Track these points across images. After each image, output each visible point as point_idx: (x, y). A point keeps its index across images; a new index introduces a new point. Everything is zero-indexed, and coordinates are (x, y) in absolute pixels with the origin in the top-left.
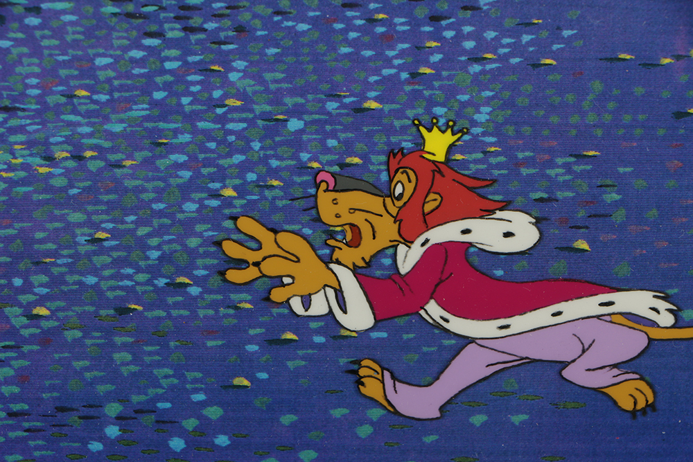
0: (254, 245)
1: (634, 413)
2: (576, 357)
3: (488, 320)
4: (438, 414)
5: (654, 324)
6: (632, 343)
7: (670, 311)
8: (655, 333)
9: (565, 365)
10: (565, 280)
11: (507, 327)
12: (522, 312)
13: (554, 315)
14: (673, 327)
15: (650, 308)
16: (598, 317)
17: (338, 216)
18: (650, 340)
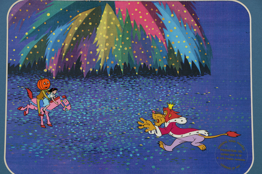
0: (143, 123)
1: (203, 150)
4: (172, 150)
5: (205, 136)
6: (202, 139)
7: (208, 133)
8: (205, 137)
9: (192, 142)
10: (191, 128)
11: (182, 136)
12: (185, 134)
14: (208, 136)
16: (196, 134)
17: (156, 118)
18: (205, 138)
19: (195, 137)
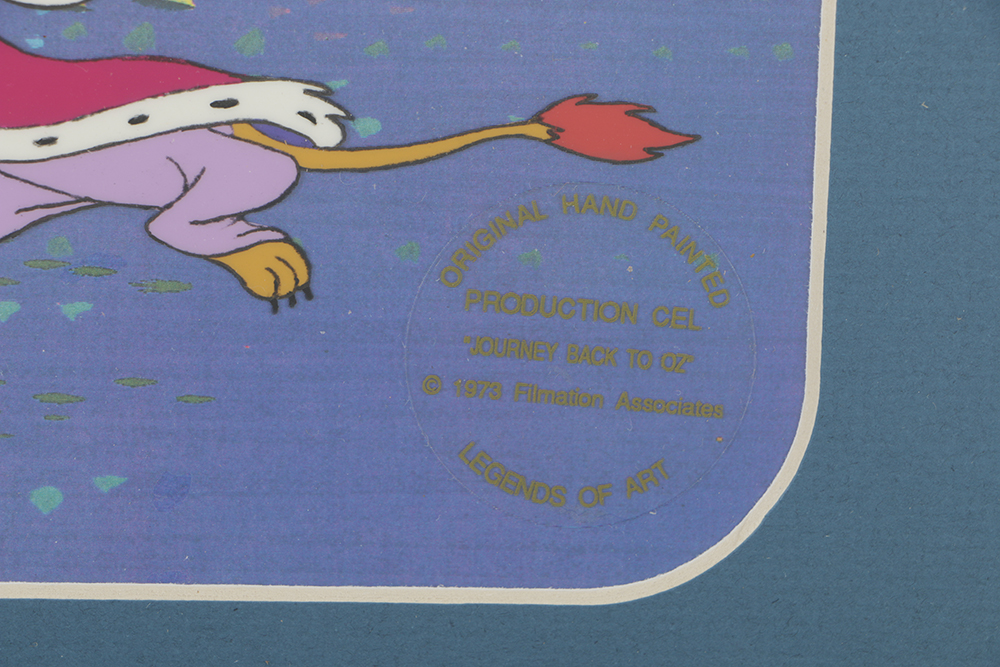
1: (274, 302)
2: (173, 199)
3: (18, 127)
5: (306, 142)
7: (333, 118)
9: (155, 212)
10: (152, 58)
11: (51, 141)
12: (77, 116)
13: (133, 121)
14: (339, 148)
15: (300, 113)
16: (210, 127)
18: (300, 169)
19: (197, 153)
